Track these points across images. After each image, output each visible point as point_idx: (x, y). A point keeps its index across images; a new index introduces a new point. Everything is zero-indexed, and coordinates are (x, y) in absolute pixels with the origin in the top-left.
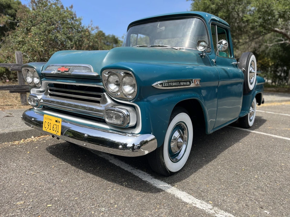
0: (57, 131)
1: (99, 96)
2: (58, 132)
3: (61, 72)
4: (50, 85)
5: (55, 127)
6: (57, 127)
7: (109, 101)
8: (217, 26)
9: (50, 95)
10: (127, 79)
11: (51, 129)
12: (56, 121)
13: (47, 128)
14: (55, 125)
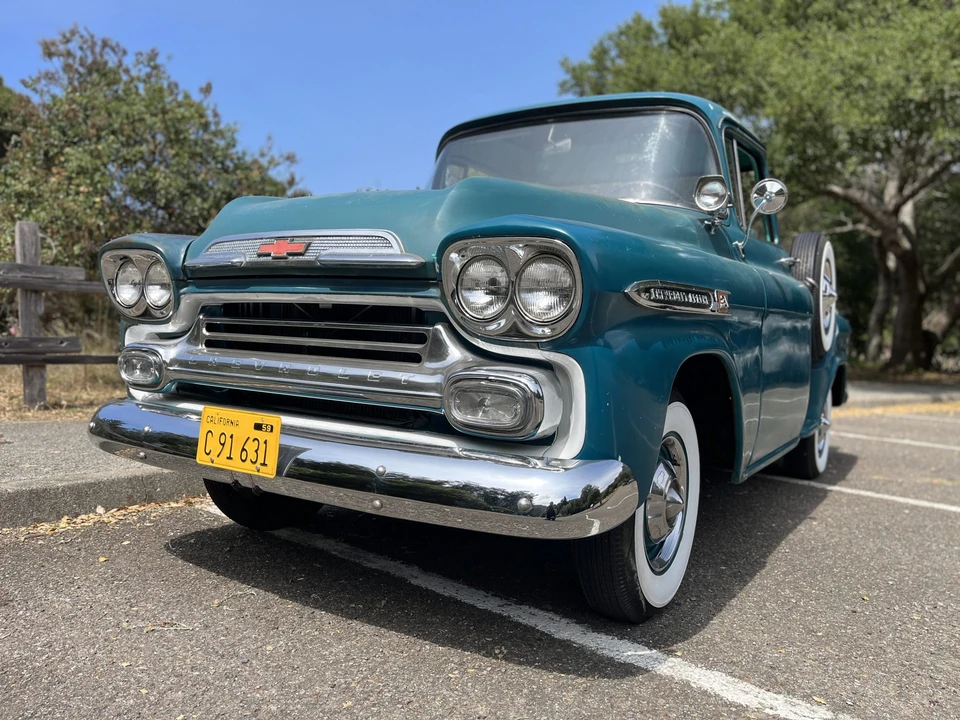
0: (261, 460)
1: (420, 339)
2: (264, 464)
3: (274, 258)
4: (207, 310)
5: (251, 447)
6: (262, 446)
7: (455, 353)
8: (739, 144)
9: (210, 344)
10: (540, 270)
11: (236, 454)
12: (258, 427)
13: (213, 456)
14: (250, 440)
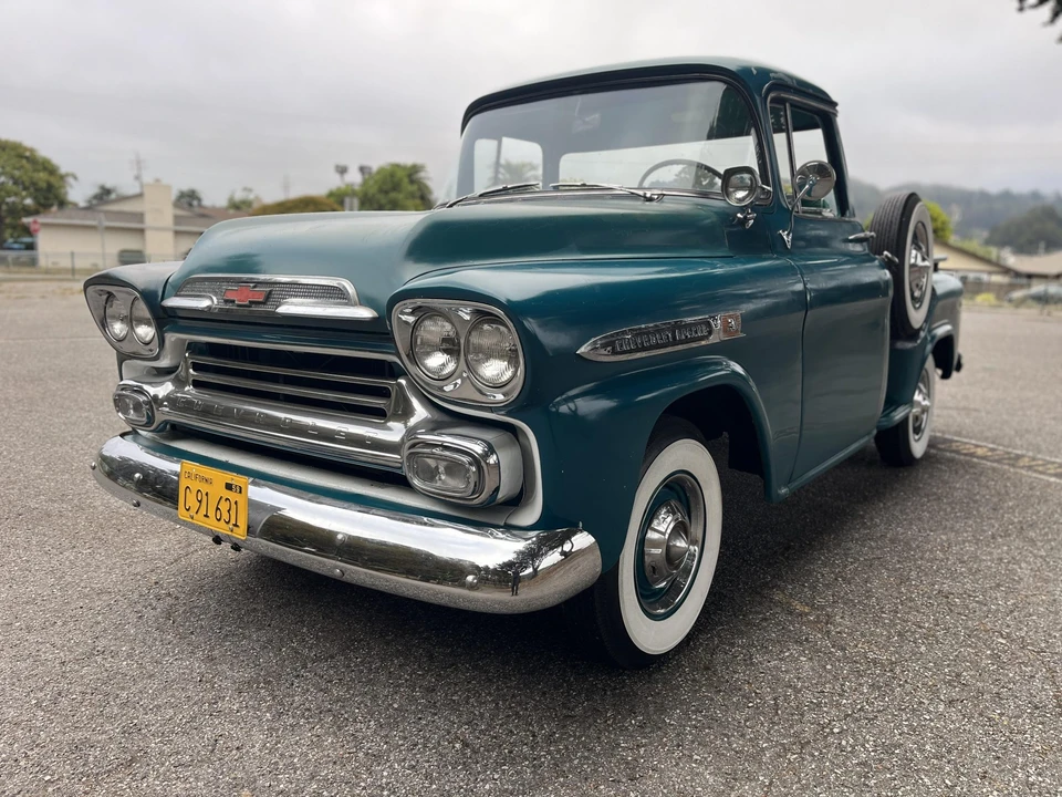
0: (233, 521)
1: (383, 393)
2: (236, 525)
3: (239, 306)
4: (194, 348)
5: (224, 506)
6: (234, 506)
8: (792, 105)
9: (197, 384)
10: (487, 337)
11: (211, 513)
12: (229, 487)
13: (192, 512)
14: (223, 499)
